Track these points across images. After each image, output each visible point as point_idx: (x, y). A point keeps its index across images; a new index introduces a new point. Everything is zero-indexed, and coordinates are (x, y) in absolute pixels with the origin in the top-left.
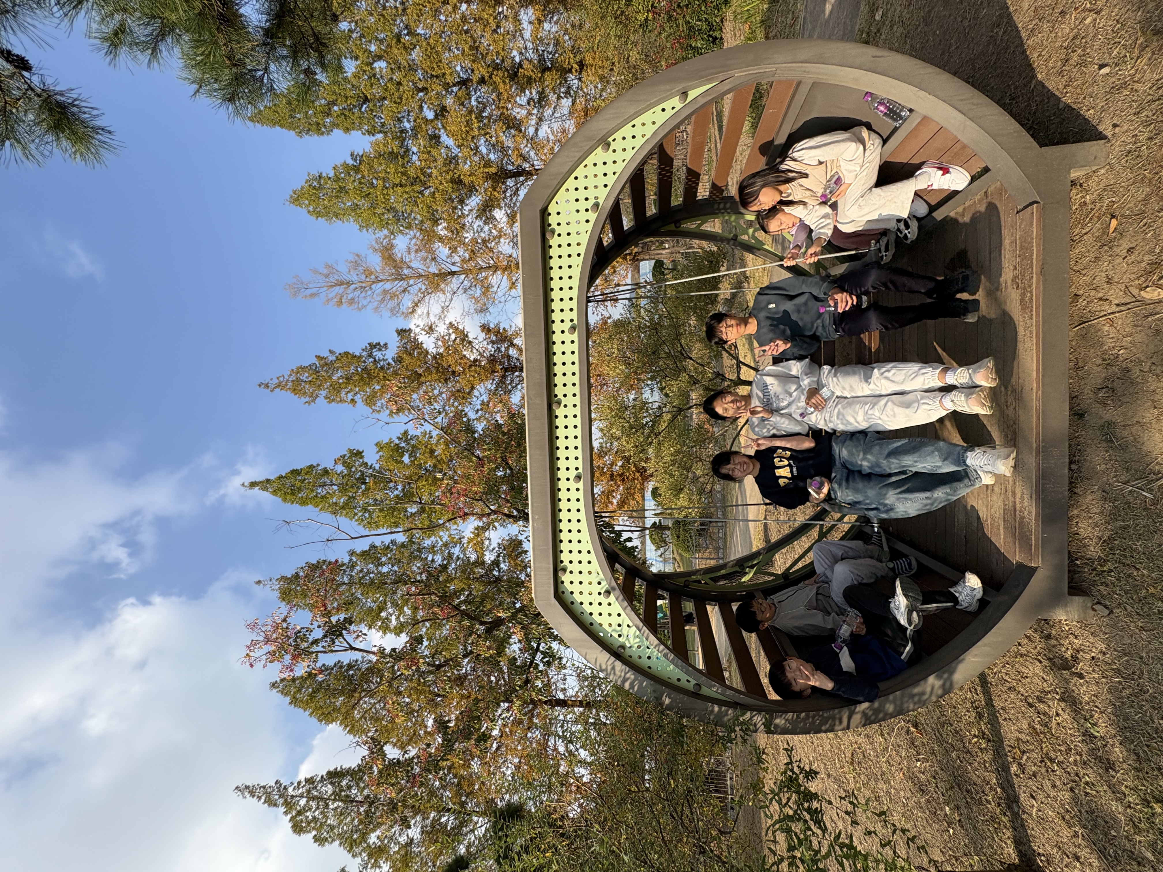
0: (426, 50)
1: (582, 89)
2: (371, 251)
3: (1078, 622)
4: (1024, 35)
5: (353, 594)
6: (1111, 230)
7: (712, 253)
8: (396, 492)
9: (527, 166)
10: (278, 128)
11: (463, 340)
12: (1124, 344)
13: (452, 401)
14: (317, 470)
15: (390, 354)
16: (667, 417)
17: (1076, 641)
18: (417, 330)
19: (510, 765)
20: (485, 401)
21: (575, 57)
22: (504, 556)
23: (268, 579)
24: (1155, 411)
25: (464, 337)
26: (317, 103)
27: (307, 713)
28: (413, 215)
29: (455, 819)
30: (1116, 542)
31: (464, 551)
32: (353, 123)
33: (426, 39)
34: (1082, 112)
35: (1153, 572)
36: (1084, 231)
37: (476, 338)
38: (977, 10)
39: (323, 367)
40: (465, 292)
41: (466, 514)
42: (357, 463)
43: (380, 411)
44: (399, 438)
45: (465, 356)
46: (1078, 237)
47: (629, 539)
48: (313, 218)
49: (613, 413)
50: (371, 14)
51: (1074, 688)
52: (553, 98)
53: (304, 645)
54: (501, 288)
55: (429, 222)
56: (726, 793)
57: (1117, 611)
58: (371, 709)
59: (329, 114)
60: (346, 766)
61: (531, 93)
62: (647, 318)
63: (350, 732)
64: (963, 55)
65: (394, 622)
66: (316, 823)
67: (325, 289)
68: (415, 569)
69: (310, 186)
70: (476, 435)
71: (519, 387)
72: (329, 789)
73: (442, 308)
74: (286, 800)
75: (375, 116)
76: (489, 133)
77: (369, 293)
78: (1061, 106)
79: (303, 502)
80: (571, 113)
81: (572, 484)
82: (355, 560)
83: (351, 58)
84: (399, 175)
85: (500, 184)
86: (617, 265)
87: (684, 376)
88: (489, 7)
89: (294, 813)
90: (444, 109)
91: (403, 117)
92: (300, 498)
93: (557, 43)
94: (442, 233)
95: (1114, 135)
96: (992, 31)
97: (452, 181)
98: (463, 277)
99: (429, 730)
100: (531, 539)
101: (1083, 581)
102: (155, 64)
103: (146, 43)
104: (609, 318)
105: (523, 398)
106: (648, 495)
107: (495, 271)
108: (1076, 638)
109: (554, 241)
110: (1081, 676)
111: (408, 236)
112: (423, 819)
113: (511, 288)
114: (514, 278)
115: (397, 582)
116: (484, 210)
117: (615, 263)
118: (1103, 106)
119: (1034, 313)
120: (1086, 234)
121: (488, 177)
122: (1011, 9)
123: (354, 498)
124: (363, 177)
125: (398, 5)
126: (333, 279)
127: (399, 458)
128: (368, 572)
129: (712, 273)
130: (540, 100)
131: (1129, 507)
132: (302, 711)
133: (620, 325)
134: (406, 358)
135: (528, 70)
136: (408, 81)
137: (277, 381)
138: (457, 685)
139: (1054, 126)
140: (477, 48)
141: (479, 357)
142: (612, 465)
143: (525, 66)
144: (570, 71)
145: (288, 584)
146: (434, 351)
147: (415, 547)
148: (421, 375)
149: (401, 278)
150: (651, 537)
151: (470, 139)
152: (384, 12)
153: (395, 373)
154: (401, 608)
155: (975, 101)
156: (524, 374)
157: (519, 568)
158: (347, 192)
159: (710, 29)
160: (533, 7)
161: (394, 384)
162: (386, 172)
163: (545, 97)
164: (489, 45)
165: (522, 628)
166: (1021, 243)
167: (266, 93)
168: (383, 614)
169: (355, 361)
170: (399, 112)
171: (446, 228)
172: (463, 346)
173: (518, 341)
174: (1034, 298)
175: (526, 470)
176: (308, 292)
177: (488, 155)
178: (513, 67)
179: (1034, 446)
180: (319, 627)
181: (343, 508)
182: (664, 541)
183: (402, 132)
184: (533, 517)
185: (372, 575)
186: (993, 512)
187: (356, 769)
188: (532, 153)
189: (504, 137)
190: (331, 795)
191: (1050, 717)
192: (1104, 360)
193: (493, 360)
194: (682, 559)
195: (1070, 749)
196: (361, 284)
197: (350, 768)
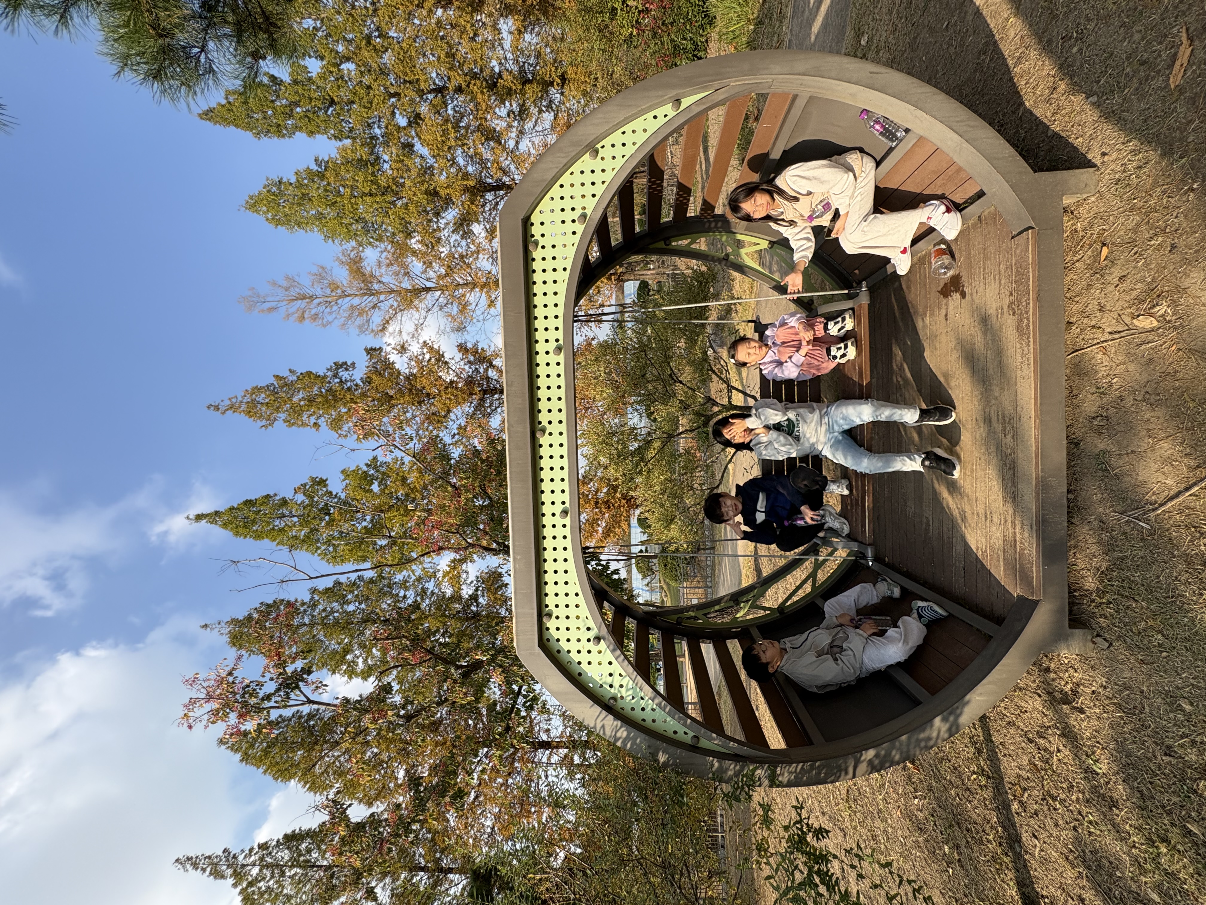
0: (399, 54)
1: (564, 104)
2: (337, 263)
3: (1077, 655)
4: (1010, 62)
5: (314, 636)
6: (1102, 259)
7: (702, 274)
8: (364, 524)
9: (507, 180)
10: (232, 128)
11: (438, 360)
12: (1117, 372)
13: (426, 425)
14: (274, 501)
15: (358, 374)
16: (657, 444)
17: (1076, 675)
18: (389, 349)
19: (489, 815)
20: (463, 425)
21: (556, 69)
22: (483, 590)
23: (217, 622)
24: (1150, 440)
25: (439, 357)
26: (278, 103)
27: (261, 770)
28: (384, 226)
29: (429, 878)
30: (1114, 574)
31: (438, 585)
32: (318, 127)
33: (399, 43)
34: (1070, 140)
35: (1152, 604)
36: (1075, 259)
37: (453, 359)
38: (962, 37)
39: (282, 387)
40: (440, 309)
41: (441, 548)
42: (320, 493)
43: (346, 435)
44: (367, 465)
45: (440, 377)
46: (1069, 264)
47: (616, 572)
48: (272, 226)
49: (600, 440)
50: (339, 13)
51: (1075, 723)
52: (534, 110)
53: (253, 701)
54: (479, 306)
55: (401, 235)
56: (716, 831)
57: (1116, 644)
58: (334, 762)
59: (291, 116)
60: (305, 827)
61: (511, 105)
62: (635, 340)
63: (310, 789)
64: (950, 82)
65: (361, 665)
66: (270, 894)
67: (285, 303)
68: (384, 606)
69: (269, 191)
70: (452, 462)
71: (499, 410)
72: (285, 855)
73: (416, 325)
74: (235, 871)
75: (343, 120)
76: (467, 144)
77: (335, 308)
78: (1049, 134)
79: (258, 536)
80: (553, 128)
81: (558, 520)
82: (316, 598)
83: (316, 58)
84: (369, 183)
85: (479, 198)
86: (601, 285)
87: (675, 402)
88: (467, 13)
89: (245, 885)
90: (418, 116)
91: (374, 123)
92: (254, 532)
93: (539, 55)
94: (416, 247)
95: (1103, 163)
96: (979, 59)
97: (427, 192)
98: (438, 293)
99: (400, 782)
100: (512, 573)
101: (1082, 613)
102: (65, 31)
103: (53, 6)
104: (593, 339)
105: (503, 422)
106: (634, 522)
107: (474, 288)
108: (1076, 671)
109: (537, 254)
110: (1082, 711)
111: (379, 249)
112: (393, 881)
113: (489, 306)
114: (493, 296)
115: (365, 621)
116: (462, 225)
117: (599, 283)
118: (1091, 135)
119: (1031, 339)
120: (1078, 261)
121: (466, 189)
122: (997, 37)
123: (317, 530)
124: (329, 184)
125: (368, 5)
126: (293, 292)
127: (367, 487)
128: (332, 611)
130: (521, 112)
131: (1126, 538)
132: (255, 768)
133: (606, 347)
134: (376, 379)
135: (507, 80)
136: (379, 85)
137: (229, 403)
138: (432, 731)
139: (1042, 153)
140: (454, 56)
141: (455, 379)
142: (597, 492)
143: (504, 77)
144: (552, 84)
145: (240, 627)
146: (407, 371)
147: (386, 582)
148: (392, 397)
149: (371, 293)
150: (637, 566)
151: (446, 148)
152: (353, 12)
153: (364, 395)
154: (370, 651)
155: (972, 123)
156: (504, 397)
157: (499, 602)
158: (310, 200)
159: (695, 49)
160: (513, 17)
161: (361, 407)
162: (354, 179)
163: (526, 110)
164: (467, 53)
165: (503, 671)
166: (1017, 268)
167: (203, 74)
168: (349, 657)
169: (318, 381)
170: (369, 118)
171: (421, 242)
172: (439, 367)
173: (497, 362)
174: (1031, 325)
175: (507, 499)
176: (266, 306)
177: (466, 167)
178: (492, 77)
179: (1034, 475)
180: (272, 679)
181: (303, 541)
182: (651, 570)
183: (372, 138)
184: (514, 549)
185: (336, 615)
186: (992, 543)
187: (317, 830)
188: (512, 167)
189: (483, 149)
190: (288, 861)
191: (1051, 754)
192: (1098, 388)
193: (471, 382)
194: (669, 588)
195: (1072, 786)
196: (326, 299)
197: (310, 829)
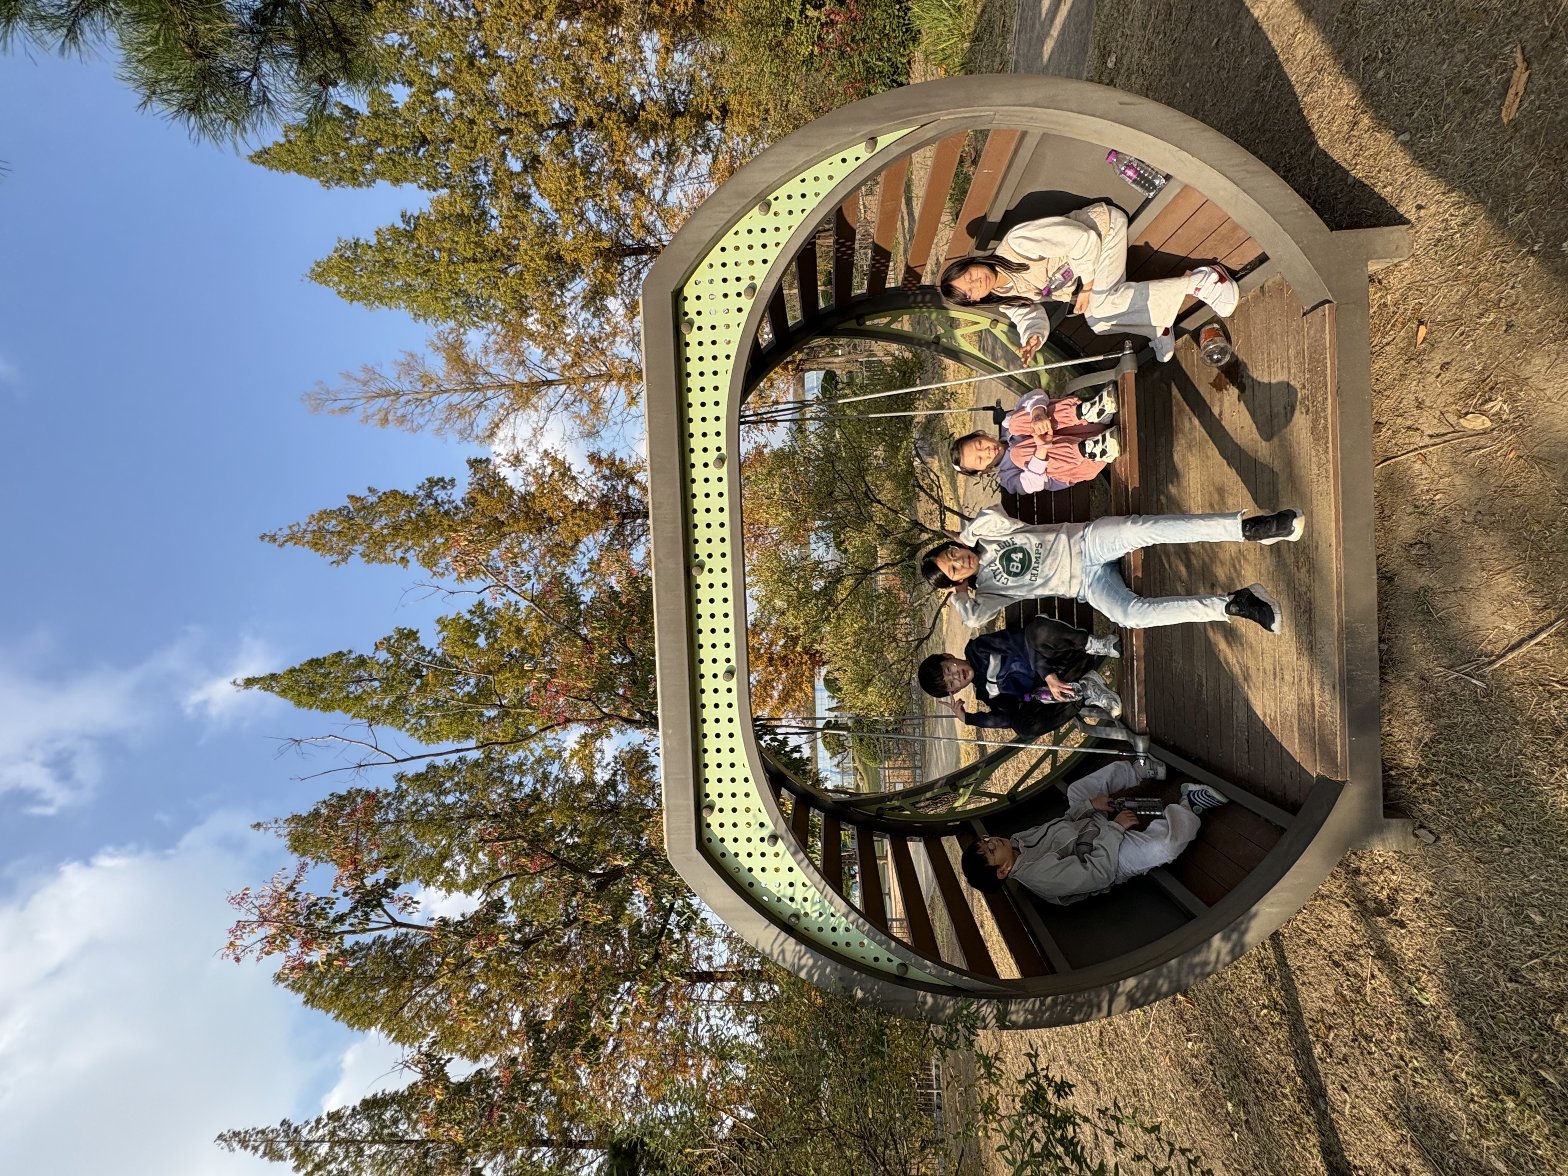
0: (511, 79)
1: (725, 143)
2: (431, 349)
3: (1395, 852)
4: (1299, 90)
5: (402, 837)
6: (1419, 341)
7: (905, 361)
8: (467, 689)
9: (652, 240)
10: (293, 174)
11: (563, 475)
12: (1440, 486)
13: (548, 559)
14: (348, 660)
15: (459, 494)
16: (849, 582)
17: (1394, 878)
18: (498, 460)
19: (632, 1070)
20: (595, 559)
21: (715, 98)
22: (623, 774)
23: (273, 820)
24: (1484, 573)
25: (564, 470)
26: (353, 142)
27: (331, 1015)
28: (492, 301)
29: (553, 1155)
30: (1441, 746)
31: (564, 768)
32: (406, 172)
33: (510, 64)
34: (1376, 190)
35: (1490, 785)
36: (1385, 341)
37: (582, 473)
38: (1237, 58)
39: (358, 511)
40: (566, 409)
41: (568, 721)
42: (409, 649)
43: (443, 574)
44: (471, 612)
45: (566, 497)
46: (1377, 348)
47: (797, 749)
48: (345, 302)
49: (775, 577)
50: (433, 26)
51: (1393, 941)
52: (686, 150)
53: (321, 924)
54: (617, 404)
55: (514, 312)
56: (930, 1087)
57: (1445, 837)
58: (428, 1003)
59: (370, 158)
60: (390, 1089)
61: (657, 144)
62: (819, 447)
63: (396, 1039)
64: (1222, 115)
65: (463, 874)
67: (361, 401)
68: (494, 796)
69: (341, 256)
70: (582, 607)
71: (643, 539)
72: (364, 1127)
73: (534, 429)
74: (297, 1149)
75: (438, 164)
76: (599, 195)
77: (428, 407)
78: (1350, 181)
79: (327, 706)
80: (711, 173)
81: (722, 684)
82: (404, 787)
83: (403, 84)
84: (472, 246)
85: (615, 264)
86: (775, 376)
87: (871, 527)
88: (599, 26)
89: (310, 1167)
90: (536, 159)
91: (478, 167)
92: (322, 701)
93: (692, 81)
94: (533, 327)
95: (1418, 219)
96: (1258, 85)
97: (548, 257)
98: (563, 388)
99: (515, 1028)
100: (661, 752)
101: (1401, 798)
102: (73, 49)
103: (57, 17)
104: (765, 446)
105: (649, 555)
106: (820, 684)
107: (609, 381)
108: (1394, 873)
109: (692, 337)
110: (1402, 925)
111: (485, 331)
112: (507, 1159)
113: (629, 404)
114: (635, 391)
115: (468, 817)
116: (593, 299)
117: (772, 374)
118: (1402, 183)
119: (1330, 445)
120: (1388, 344)
121: (599, 253)
122: (1281, 58)
123: (405, 698)
124: (420, 247)
126: (374, 388)
127: (471, 641)
128: (425, 804)
129: (906, 388)
130: (670, 153)
131: (1456, 699)
132: (324, 1012)
133: (781, 457)
134: (482, 500)
135: (652, 113)
136: (485, 120)
137: (289, 532)
138: (557, 960)
139: (1341, 206)
140: (582, 81)
141: (586, 499)
142: (771, 645)
143: (648, 108)
144: (709, 117)
145: (304, 826)
146: (522, 489)
147: (495, 765)
148: (503, 522)
149: (475, 388)
150: (824, 741)
151: (572, 200)
152: (451, 24)
153: (466, 521)
154: (475, 854)
155: (1252, 168)
156: (650, 522)
157: (644, 790)
158: (395, 267)
159: (895, 72)
160: (659, 30)
161: (462, 538)
162: (453, 241)
163: (676, 150)
164: (599, 78)
165: (650, 881)
166: (1310, 354)
167: (255, 105)
168: (448, 864)
169: (406, 503)
170: (471, 161)
171: (541, 321)
172: (564, 484)
173: (640, 477)
174: (1330, 426)
175: (654, 655)
176: (339, 404)
177: (599, 225)
178: (632, 108)
179: (1336, 620)
180: (346, 894)
181: (387, 713)
182: (842, 746)
183: (476, 187)
184: (663, 722)
185: (430, 809)
186: (1283, 708)
187: (406, 1093)
188: (659, 224)
189: (621, 202)
190: (367, 1135)
191: (1363, 981)
192: (1416, 507)
193: (606, 503)
194: (865, 769)
195: (1391, 1023)
196: (416, 396)
197: (396, 1093)
